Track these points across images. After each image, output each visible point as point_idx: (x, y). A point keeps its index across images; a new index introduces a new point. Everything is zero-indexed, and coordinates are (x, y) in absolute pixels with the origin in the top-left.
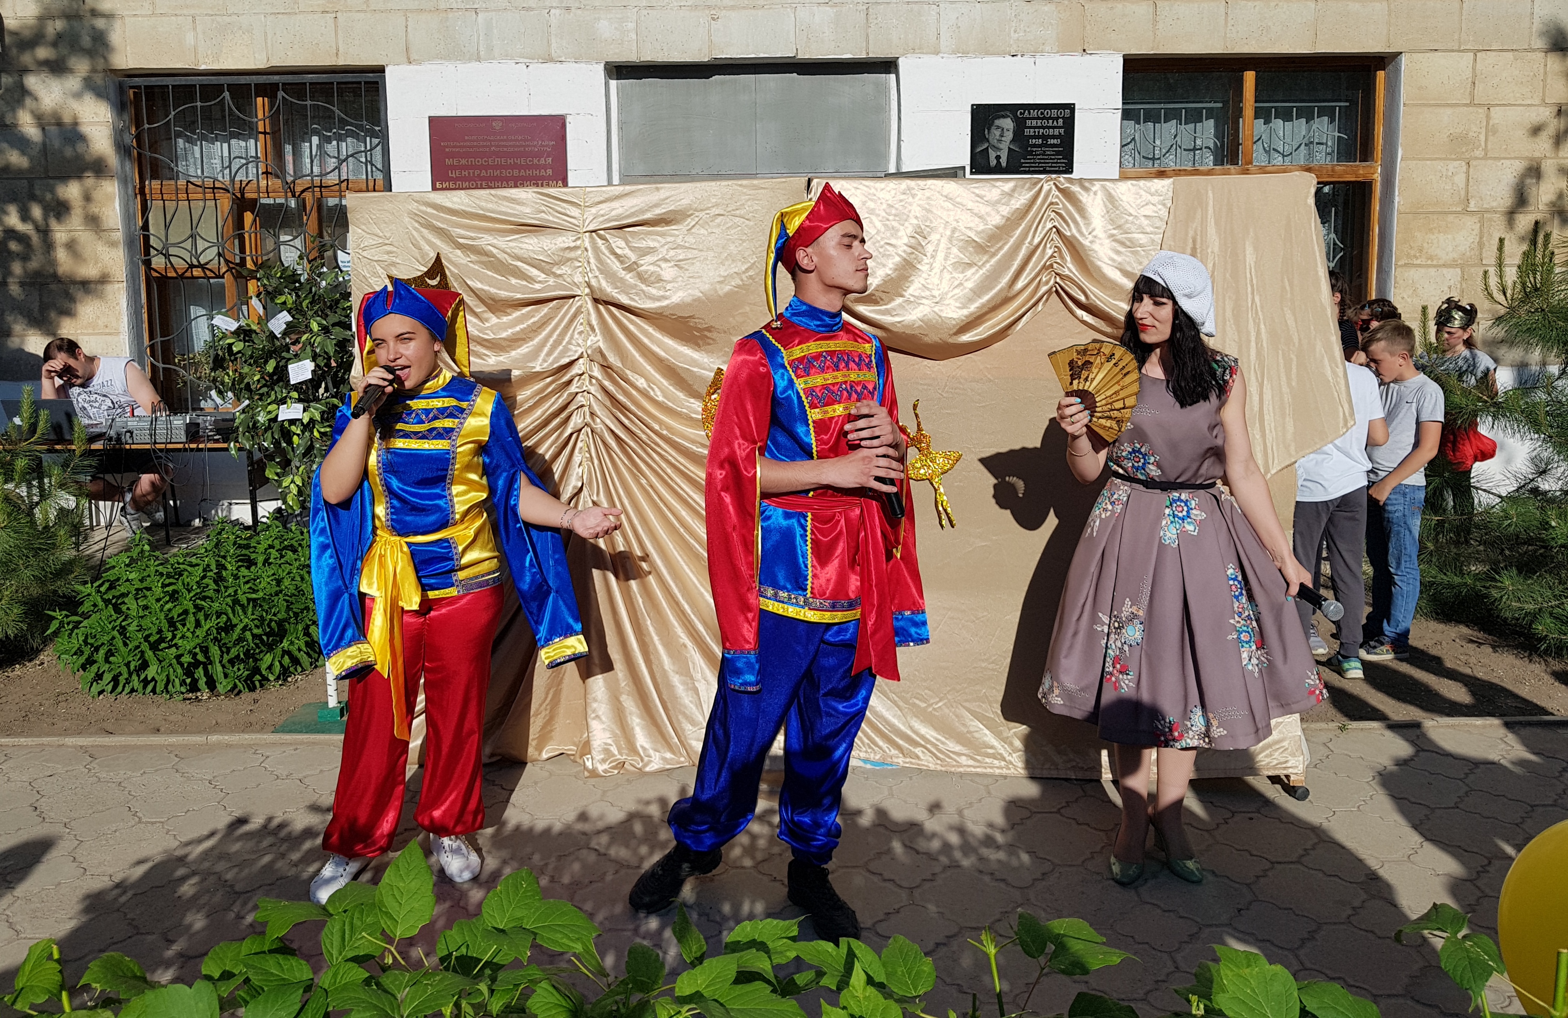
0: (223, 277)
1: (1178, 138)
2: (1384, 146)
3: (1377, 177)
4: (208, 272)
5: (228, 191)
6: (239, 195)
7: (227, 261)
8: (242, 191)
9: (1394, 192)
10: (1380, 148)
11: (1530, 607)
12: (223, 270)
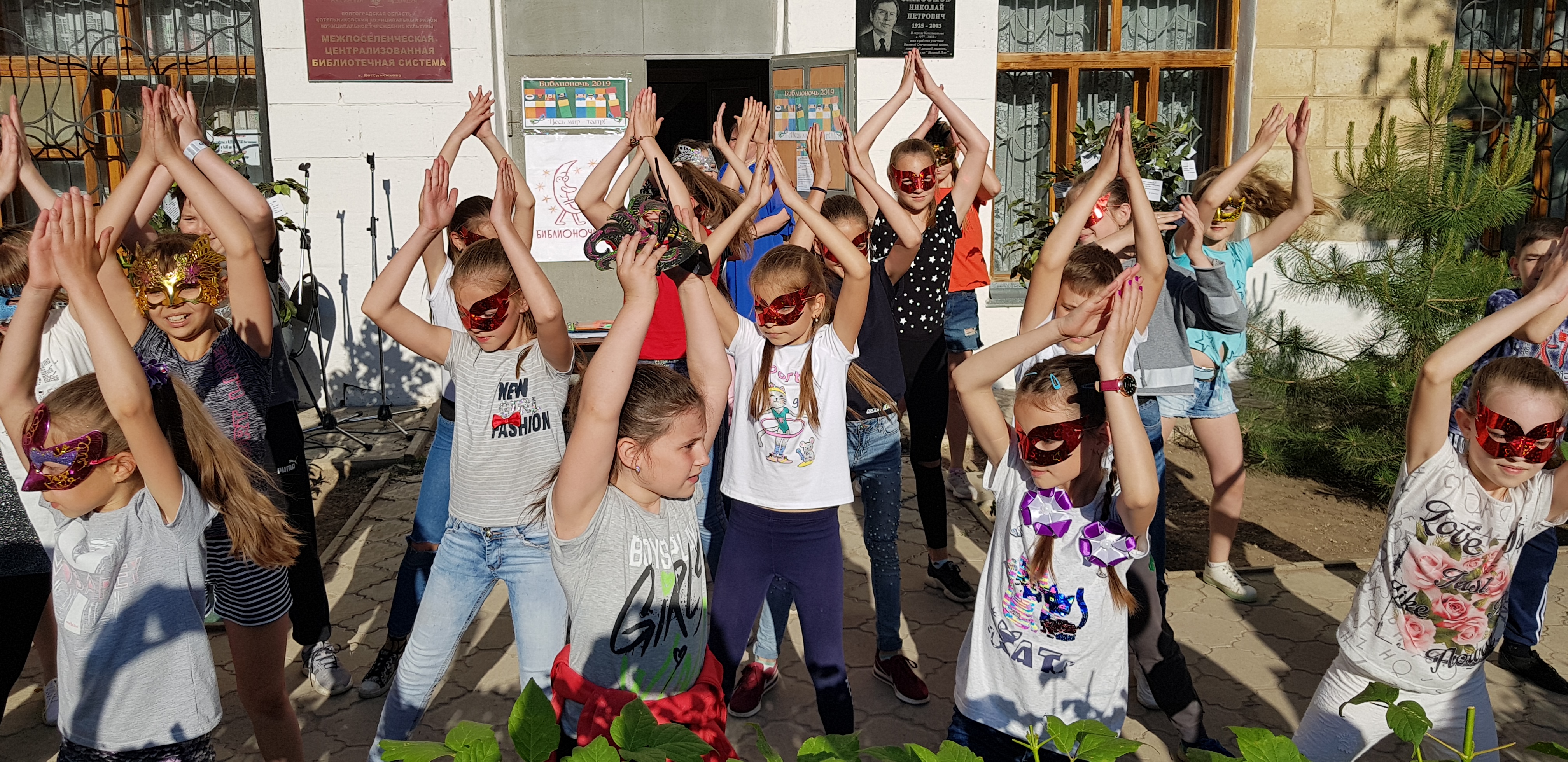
0: (82, 159)
1: (1051, 24)
2: (1240, 34)
3: (1234, 63)
4: (65, 152)
5: (86, 68)
6: (97, 72)
7: (87, 142)
8: (100, 67)
9: (1249, 77)
10: (1236, 36)
11: (1371, 461)
12: (82, 151)
